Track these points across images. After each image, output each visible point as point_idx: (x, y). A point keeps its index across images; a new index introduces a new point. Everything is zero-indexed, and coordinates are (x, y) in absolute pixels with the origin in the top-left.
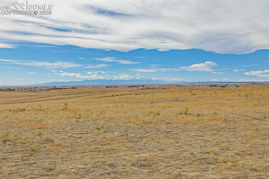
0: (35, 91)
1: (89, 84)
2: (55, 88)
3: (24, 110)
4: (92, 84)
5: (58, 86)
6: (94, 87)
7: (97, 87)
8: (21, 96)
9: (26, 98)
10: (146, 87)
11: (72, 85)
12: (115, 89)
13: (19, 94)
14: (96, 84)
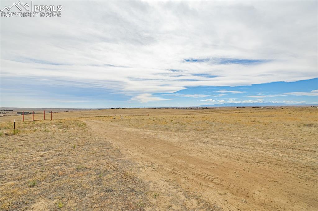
0: (196, 109)
1: (226, 106)
2: (206, 108)
3: (188, 117)
4: (228, 106)
5: (208, 107)
6: (229, 108)
7: (231, 108)
8: (189, 112)
9: (191, 113)
10: (267, 108)
11: (216, 106)
12: (242, 109)
13: (188, 111)
14: (230, 106)
